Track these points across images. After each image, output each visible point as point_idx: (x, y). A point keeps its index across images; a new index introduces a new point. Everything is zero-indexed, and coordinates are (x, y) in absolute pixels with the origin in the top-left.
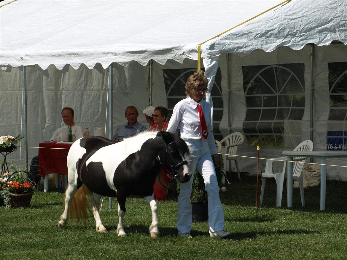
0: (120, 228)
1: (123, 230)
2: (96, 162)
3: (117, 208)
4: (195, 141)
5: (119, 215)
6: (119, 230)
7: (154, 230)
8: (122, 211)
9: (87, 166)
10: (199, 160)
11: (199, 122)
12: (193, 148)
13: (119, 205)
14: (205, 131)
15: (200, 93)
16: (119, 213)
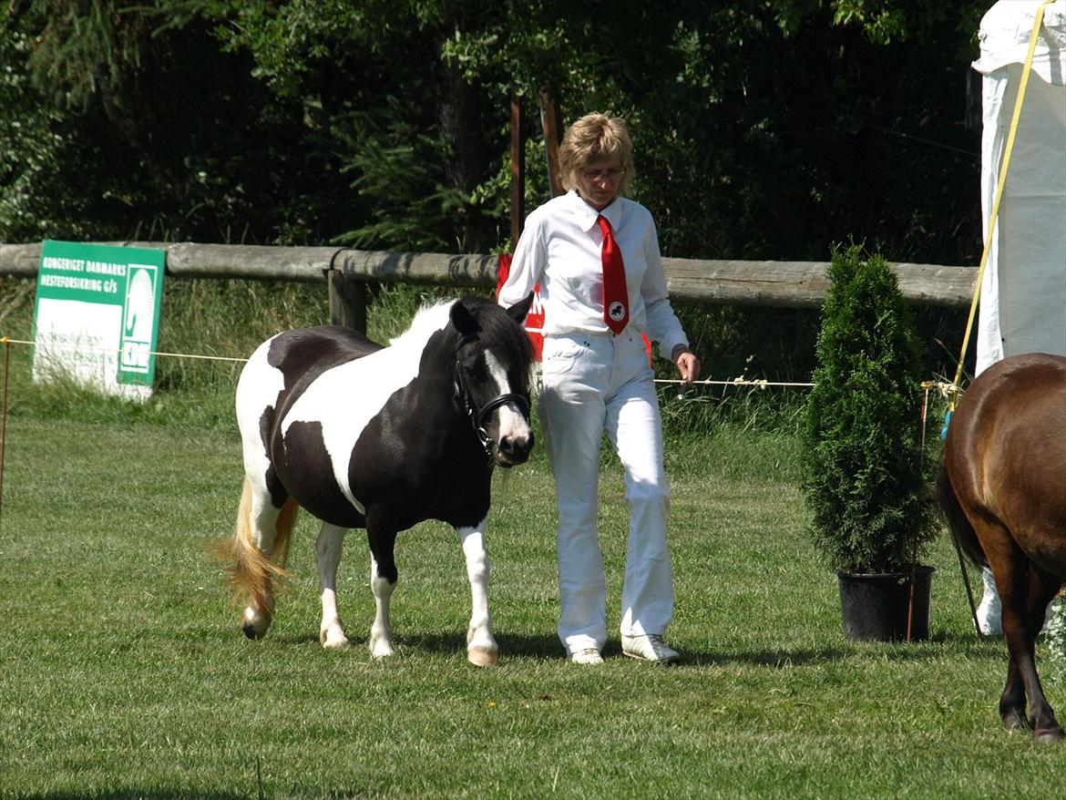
0: (378, 636)
1: (387, 642)
2: (306, 421)
3: (370, 569)
4: (589, 336)
5: (375, 590)
6: (375, 641)
7: (479, 640)
8: (383, 580)
9: (284, 436)
10: (608, 401)
11: (598, 274)
12: (586, 360)
13: (375, 559)
14: (619, 307)
15: (596, 182)
16: (375, 584)
